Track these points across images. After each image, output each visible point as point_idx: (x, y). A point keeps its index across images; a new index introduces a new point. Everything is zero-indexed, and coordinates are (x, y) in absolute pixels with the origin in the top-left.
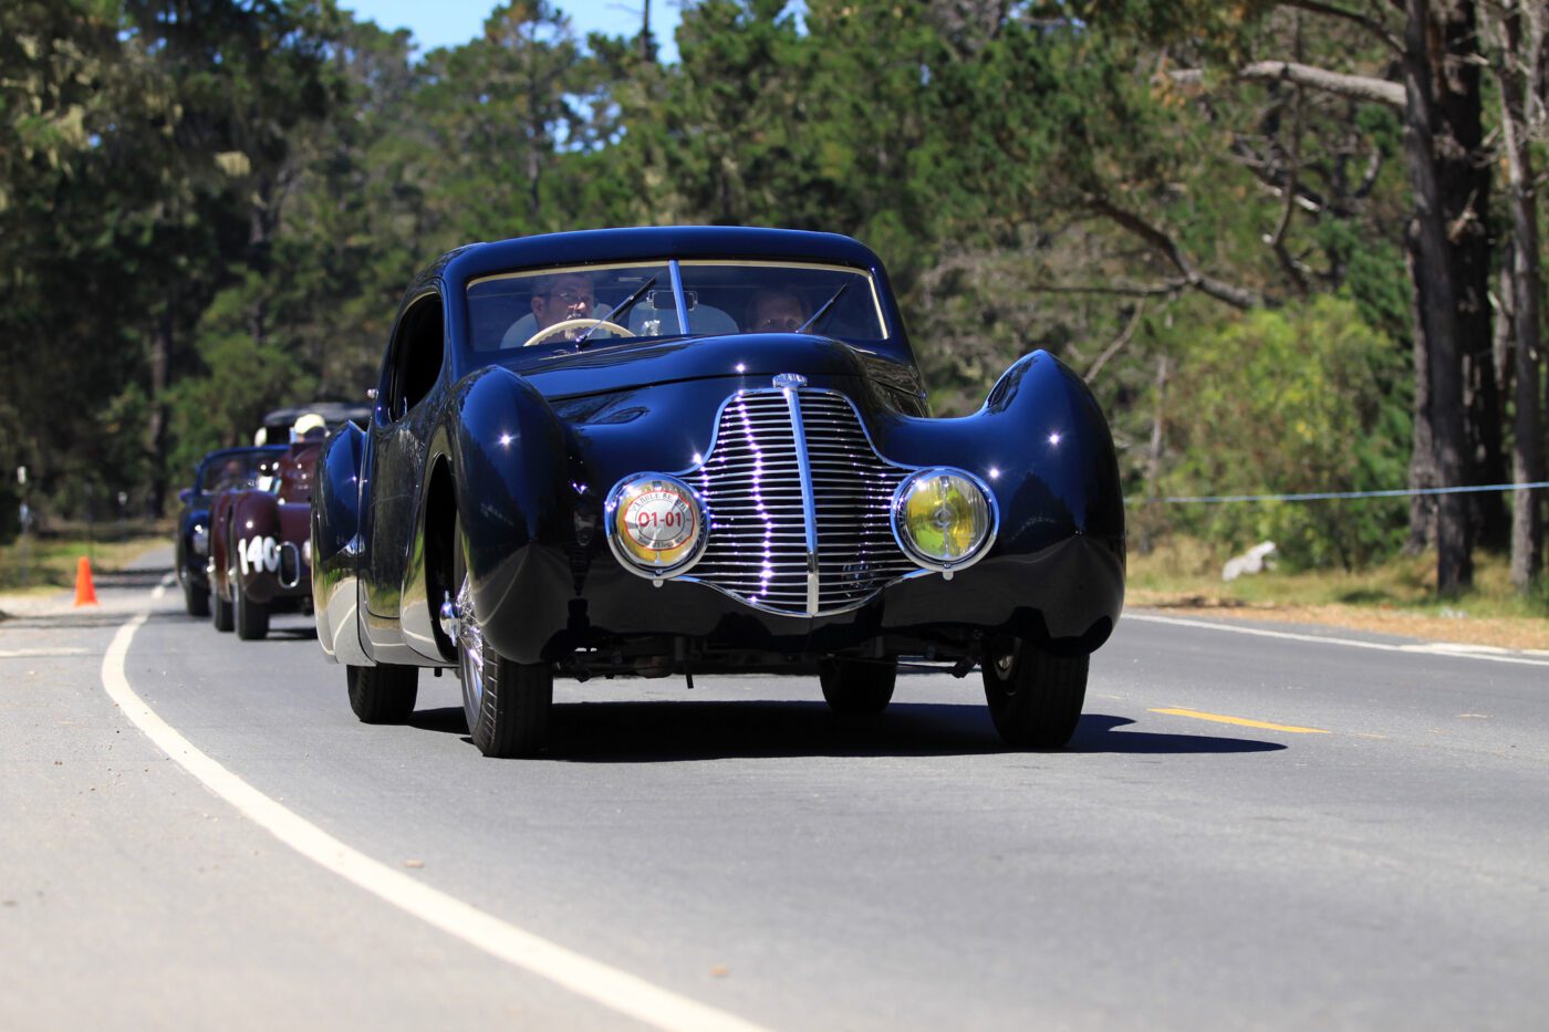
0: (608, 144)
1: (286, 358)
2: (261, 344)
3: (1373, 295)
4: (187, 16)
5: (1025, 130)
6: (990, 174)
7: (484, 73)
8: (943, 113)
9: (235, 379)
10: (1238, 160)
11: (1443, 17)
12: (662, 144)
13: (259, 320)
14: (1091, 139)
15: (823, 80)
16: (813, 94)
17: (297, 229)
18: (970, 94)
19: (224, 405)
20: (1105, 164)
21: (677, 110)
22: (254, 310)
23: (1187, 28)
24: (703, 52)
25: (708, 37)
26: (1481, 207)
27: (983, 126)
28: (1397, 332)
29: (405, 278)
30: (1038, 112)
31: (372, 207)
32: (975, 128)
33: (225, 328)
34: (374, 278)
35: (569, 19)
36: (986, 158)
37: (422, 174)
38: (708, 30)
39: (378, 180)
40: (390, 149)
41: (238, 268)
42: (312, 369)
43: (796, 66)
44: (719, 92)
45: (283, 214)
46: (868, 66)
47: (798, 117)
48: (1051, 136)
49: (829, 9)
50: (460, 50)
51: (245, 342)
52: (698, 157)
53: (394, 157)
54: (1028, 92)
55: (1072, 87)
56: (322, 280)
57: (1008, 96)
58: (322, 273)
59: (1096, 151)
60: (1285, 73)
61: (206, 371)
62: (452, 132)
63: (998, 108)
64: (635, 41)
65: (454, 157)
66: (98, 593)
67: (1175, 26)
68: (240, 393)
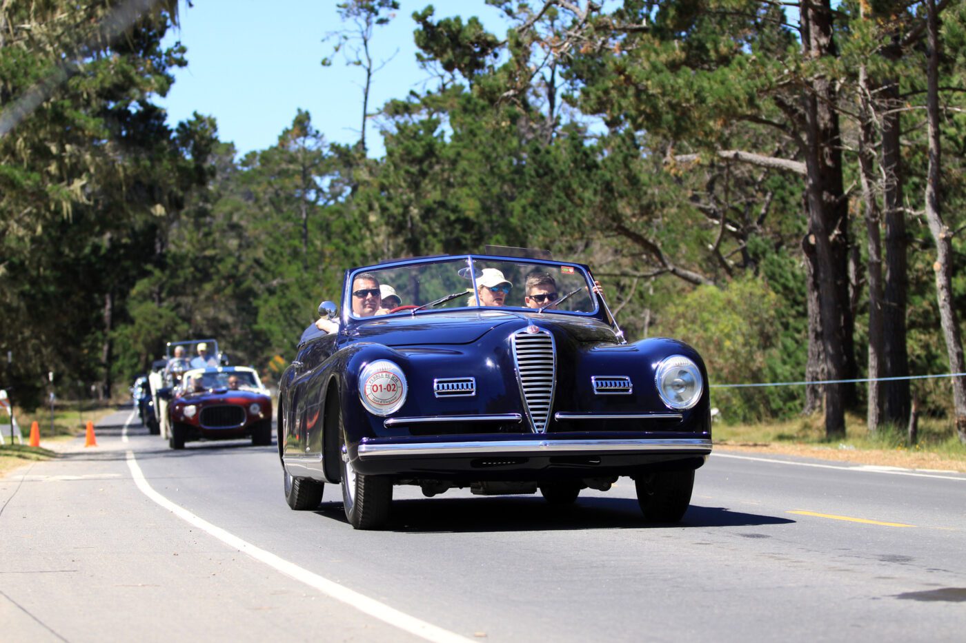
0: (336, 201)
1: (173, 314)
2: (160, 307)
3: (777, 277)
4: (132, 132)
5: (581, 190)
6: (563, 213)
7: (278, 164)
8: (537, 180)
9: (147, 325)
10: (694, 205)
11: (822, 125)
12: (378, 200)
13: (159, 294)
14: (616, 195)
15: (463, 164)
16: (458, 173)
17: (177, 246)
18: (552, 171)
19: (140, 339)
20: (624, 207)
21: (385, 181)
22: (156, 289)
23: (693, 131)
24: (399, 151)
25: (402, 143)
26: (844, 227)
27: (558, 187)
28: (791, 297)
29: (234, 271)
30: (587, 180)
31: (217, 235)
32: (554, 189)
33: (140, 298)
34: (218, 271)
35: (322, 136)
36: (560, 204)
37: (241, 218)
38: (402, 139)
39: (220, 221)
40: (226, 204)
41: (149, 267)
42: (187, 319)
43: (448, 158)
44: (407, 172)
45: (170, 239)
46: (488, 158)
47: (450, 185)
48: (595, 192)
49: (494, 122)
50: (264, 152)
51: (152, 306)
52: (397, 206)
53: (227, 208)
54: (582, 169)
55: (606, 166)
56: (192, 273)
57: (571, 171)
58: (192, 269)
59: (618, 200)
60: (736, 155)
61: (131, 321)
62: (261, 195)
63: (567, 178)
64: (356, 147)
65: (261, 208)
66: (98, 439)
67: (687, 129)
68: (149, 333)
